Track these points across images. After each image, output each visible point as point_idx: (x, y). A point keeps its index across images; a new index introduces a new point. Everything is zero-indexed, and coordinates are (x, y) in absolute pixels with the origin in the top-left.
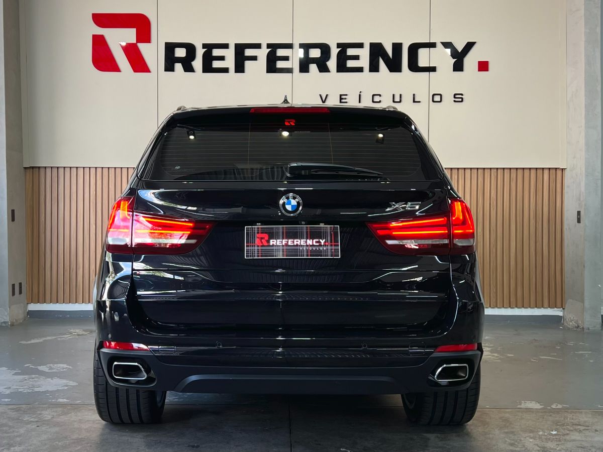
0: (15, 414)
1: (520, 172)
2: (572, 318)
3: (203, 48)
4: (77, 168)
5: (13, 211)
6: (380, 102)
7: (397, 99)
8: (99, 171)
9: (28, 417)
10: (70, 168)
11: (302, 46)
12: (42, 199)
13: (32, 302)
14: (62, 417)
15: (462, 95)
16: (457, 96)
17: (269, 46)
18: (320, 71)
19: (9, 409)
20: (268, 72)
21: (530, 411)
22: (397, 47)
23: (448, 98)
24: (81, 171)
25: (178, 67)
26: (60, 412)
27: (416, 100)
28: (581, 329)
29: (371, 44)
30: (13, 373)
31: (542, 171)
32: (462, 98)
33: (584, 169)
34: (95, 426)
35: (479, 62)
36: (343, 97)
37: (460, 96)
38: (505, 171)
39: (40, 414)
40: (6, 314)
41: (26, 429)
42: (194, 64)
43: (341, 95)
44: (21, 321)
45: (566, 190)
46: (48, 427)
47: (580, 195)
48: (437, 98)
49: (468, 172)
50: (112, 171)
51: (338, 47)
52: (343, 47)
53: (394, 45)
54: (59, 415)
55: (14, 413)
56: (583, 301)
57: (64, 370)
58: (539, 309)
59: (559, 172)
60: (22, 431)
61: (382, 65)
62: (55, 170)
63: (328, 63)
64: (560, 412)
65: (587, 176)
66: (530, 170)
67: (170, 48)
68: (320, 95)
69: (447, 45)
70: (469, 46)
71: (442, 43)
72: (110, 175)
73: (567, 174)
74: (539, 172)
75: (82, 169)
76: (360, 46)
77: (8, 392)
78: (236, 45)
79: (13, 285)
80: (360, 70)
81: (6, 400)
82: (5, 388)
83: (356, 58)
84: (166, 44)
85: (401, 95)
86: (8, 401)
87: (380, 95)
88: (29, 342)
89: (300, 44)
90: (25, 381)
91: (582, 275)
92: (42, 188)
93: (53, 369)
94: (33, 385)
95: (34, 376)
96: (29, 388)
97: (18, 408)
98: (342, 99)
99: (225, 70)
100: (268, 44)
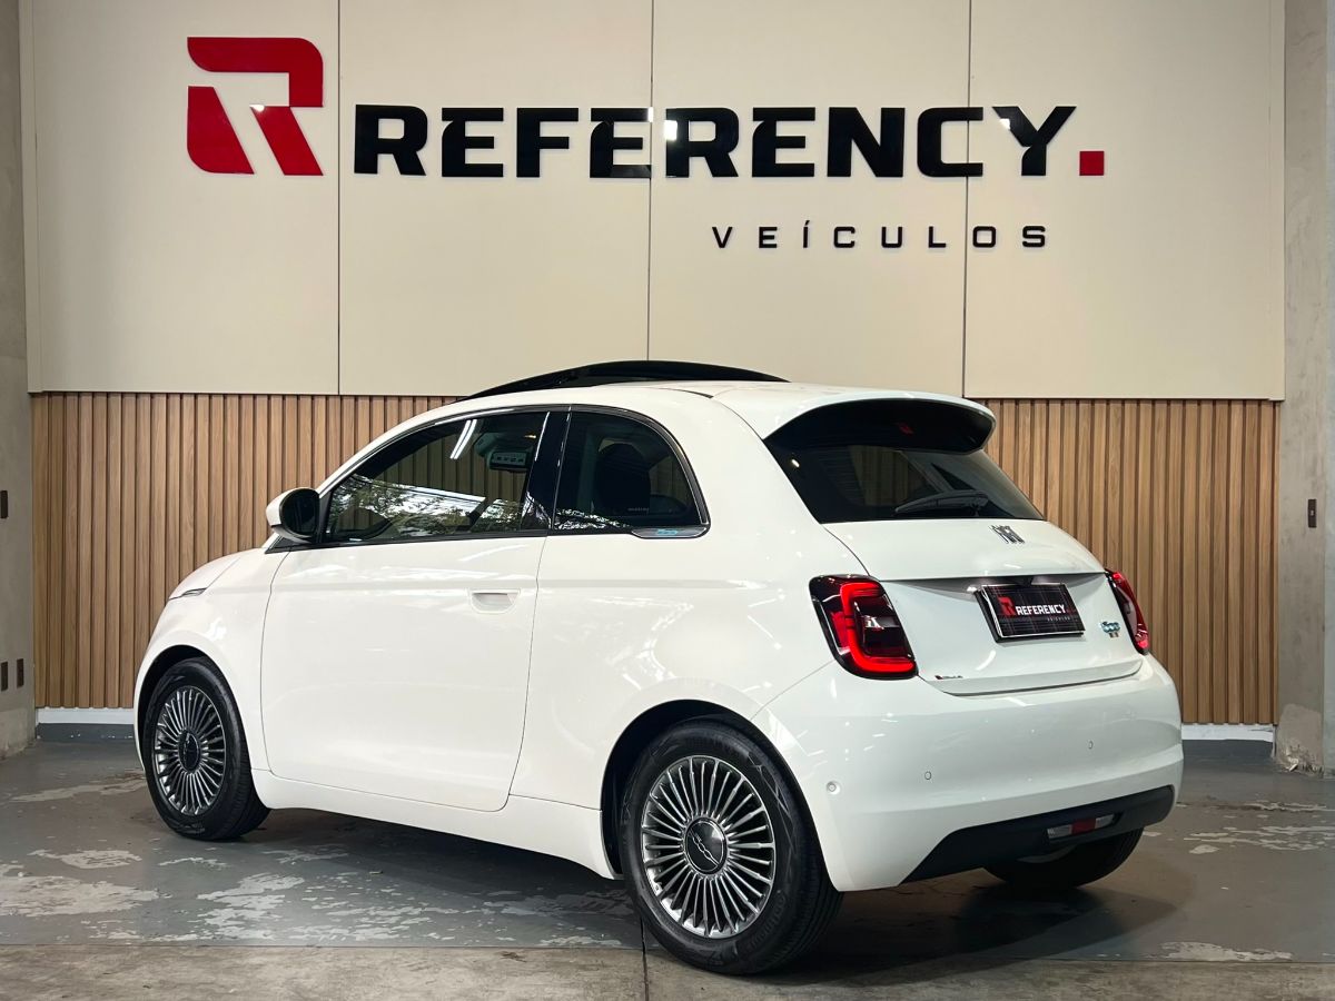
0: (12, 968)
1: (1176, 408)
2: (1295, 747)
3: (444, 119)
4: (152, 395)
5: (4, 495)
6: (851, 245)
7: (892, 238)
9: (42, 974)
10: (137, 394)
11: (672, 114)
12: (72, 466)
13: (47, 704)
14: (120, 975)
15: (1042, 229)
16: (1030, 233)
17: (597, 114)
18: (715, 174)
20: (594, 174)
22: (893, 118)
23: (1010, 237)
24: (161, 403)
25: (387, 162)
26: (118, 963)
27: (936, 241)
28: (1315, 772)
29: (831, 109)
30: (6, 870)
31: (1227, 406)
32: (1042, 238)
33: (1323, 402)
35: (1082, 154)
36: (766, 233)
37: (1038, 233)
38: (1142, 406)
39: (70, 969)
42: (423, 155)
43: (762, 230)
44: (22, 749)
47: (1315, 461)
48: (985, 237)
49: (1056, 408)
50: (232, 404)
51: (755, 119)
52: (768, 118)
53: (884, 111)
54: (114, 972)
55: (9, 966)
56: (1320, 708)
57: (122, 863)
58: (1219, 727)
59: (1267, 410)
61: (857, 158)
62: (101, 401)
63: (733, 156)
65: (1330, 418)
66: (1199, 404)
67: (367, 117)
68: (715, 229)
70: (1060, 116)
71: (996, 109)
72: (229, 413)
73: (1285, 414)
74: (1221, 409)
75: (164, 398)
76: (807, 114)
78: (519, 110)
79: (5, 666)
80: (806, 170)
83: (798, 142)
84: (359, 108)
85: (900, 229)
87: (852, 230)
88: (39, 797)
89: (667, 110)
90: (35, 890)
91: (1320, 648)
92: (71, 441)
93: (98, 861)
94: (52, 900)
95: (54, 877)
96: (44, 906)
97: (18, 953)
98: (765, 237)
99: (495, 171)
100: (594, 111)
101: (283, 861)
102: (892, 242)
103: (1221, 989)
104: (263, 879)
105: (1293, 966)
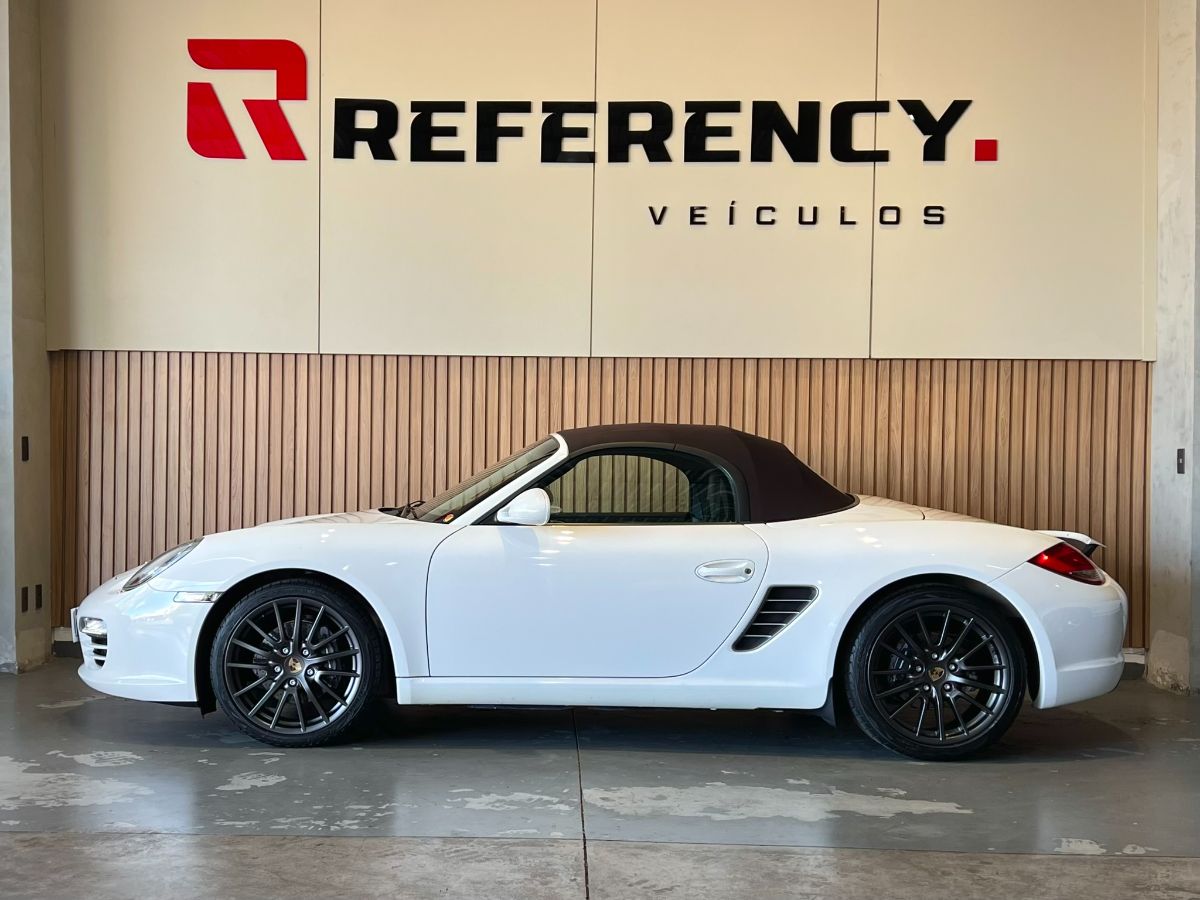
0: (29, 852)
1: (1059, 368)
2: (1164, 669)
3: (412, 111)
4: (155, 352)
5: (25, 440)
6: (772, 222)
7: (808, 217)
8: (199, 359)
9: (55, 857)
10: (142, 352)
11: (612, 107)
12: (84, 415)
13: (62, 624)
14: (123, 859)
15: (941, 209)
16: (931, 212)
17: (547, 107)
18: (651, 160)
19: (16, 841)
20: (545, 159)
21: (1079, 860)
22: (809, 111)
23: (913, 216)
24: (162, 361)
25: (362, 148)
26: (120, 849)
27: (847, 219)
28: (1182, 691)
29: (754, 102)
30: (26, 768)
31: (1104, 367)
32: (942, 216)
33: (1192, 364)
35: (977, 142)
36: (698, 212)
37: (938, 212)
38: (1029, 365)
39: (81, 852)
40: (10, 647)
41: (50, 882)
42: (395, 143)
43: (692, 209)
44: (40, 664)
45: (1154, 405)
47: (1184, 416)
48: (890, 216)
49: (952, 367)
50: (225, 361)
51: (687, 110)
52: (699, 109)
53: (803, 106)
54: (118, 856)
55: (27, 850)
56: (1187, 634)
57: (127, 763)
59: (1141, 369)
60: (43, 885)
61: (778, 147)
62: (110, 358)
63: (668, 144)
64: (1141, 863)
66: (1080, 364)
67: (346, 110)
68: (651, 209)
69: (910, 106)
70: (958, 109)
71: (901, 102)
72: (222, 368)
73: (1157, 373)
74: (1100, 370)
75: (166, 354)
76: (733, 107)
77: (13, 805)
78: (479, 103)
79: (25, 591)
80: (732, 156)
81: (11, 823)
82: (7, 799)
83: (726, 132)
84: (337, 101)
85: (815, 209)
86: (14, 825)
87: (773, 209)
88: (57, 706)
89: (612, 104)
90: (49, 785)
91: (1187, 580)
93: (104, 760)
94: (64, 793)
95: (67, 774)
96: (57, 799)
97: (33, 839)
98: (695, 216)
99: (458, 156)
100: (545, 104)
101: (267, 762)
102: (808, 219)
103: (1097, 880)
104: (249, 778)
105: (1161, 860)
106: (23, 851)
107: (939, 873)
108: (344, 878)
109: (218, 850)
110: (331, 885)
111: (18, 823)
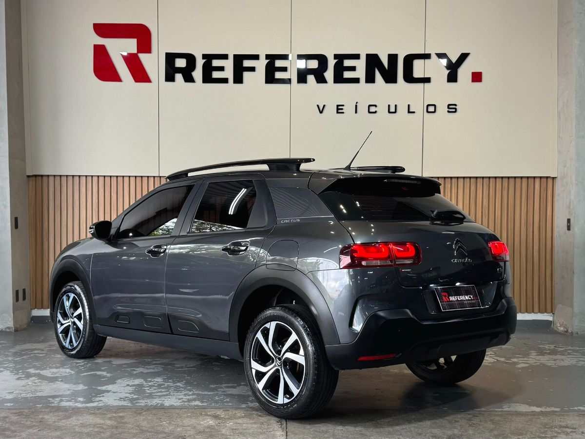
0: (17, 419)
1: (512, 180)
2: (562, 323)
3: (203, 58)
4: (79, 176)
5: (16, 219)
6: (376, 112)
7: (392, 110)
8: (101, 179)
10: (73, 176)
11: (300, 57)
12: (45, 206)
13: (36, 307)
14: (63, 421)
15: (456, 105)
16: (451, 107)
17: (268, 57)
18: (318, 82)
19: (11, 413)
20: (267, 82)
21: (520, 414)
22: (393, 58)
23: (442, 109)
24: (83, 180)
25: (179, 77)
26: (63, 416)
27: (411, 110)
28: (570, 333)
29: (367, 54)
30: (16, 378)
31: (533, 179)
32: (456, 109)
33: (574, 178)
34: (96, 430)
35: (473, 73)
36: (340, 107)
37: (454, 107)
38: (497, 179)
39: (42, 418)
40: (10, 319)
41: (27, 433)
42: (195, 74)
43: (338, 106)
44: (25, 327)
45: (556, 198)
46: (49, 431)
47: (570, 203)
48: (431, 109)
49: (461, 181)
50: (114, 180)
51: (335, 59)
52: (340, 58)
53: (390, 56)
54: (61, 420)
55: (16, 417)
56: (572, 306)
57: (66, 374)
58: (530, 315)
59: (550, 181)
60: (24, 435)
61: (378, 76)
62: (58, 179)
63: (326, 74)
64: (548, 415)
65: (577, 184)
66: (522, 179)
67: (170, 58)
68: (318, 106)
69: (441, 56)
70: (464, 57)
71: (436, 54)
72: (112, 184)
73: (558, 183)
74: (531, 181)
75: (85, 178)
76: (357, 57)
77: (10, 396)
78: (234, 55)
79: (17, 292)
80: (356, 81)
81: (9, 404)
82: (8, 393)
83: (353, 69)
84: (166, 53)
85: (396, 106)
86: (11, 406)
87: (376, 106)
89: (298, 55)
90: (28, 386)
91: (572, 281)
92: (45, 197)
93: (56, 373)
94: (36, 390)
96: (32, 393)
97: (20, 412)
98: (339, 109)
99: (225, 81)
100: (266, 55)
101: (135, 372)
104: (126, 380)
106: (14, 418)
107: (453, 421)
108: (170, 428)
109: (111, 416)
110: (164, 432)
111: (12, 404)
